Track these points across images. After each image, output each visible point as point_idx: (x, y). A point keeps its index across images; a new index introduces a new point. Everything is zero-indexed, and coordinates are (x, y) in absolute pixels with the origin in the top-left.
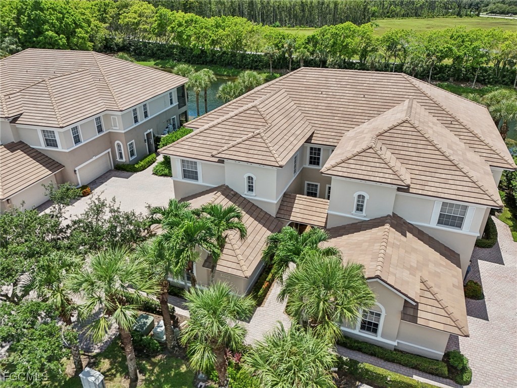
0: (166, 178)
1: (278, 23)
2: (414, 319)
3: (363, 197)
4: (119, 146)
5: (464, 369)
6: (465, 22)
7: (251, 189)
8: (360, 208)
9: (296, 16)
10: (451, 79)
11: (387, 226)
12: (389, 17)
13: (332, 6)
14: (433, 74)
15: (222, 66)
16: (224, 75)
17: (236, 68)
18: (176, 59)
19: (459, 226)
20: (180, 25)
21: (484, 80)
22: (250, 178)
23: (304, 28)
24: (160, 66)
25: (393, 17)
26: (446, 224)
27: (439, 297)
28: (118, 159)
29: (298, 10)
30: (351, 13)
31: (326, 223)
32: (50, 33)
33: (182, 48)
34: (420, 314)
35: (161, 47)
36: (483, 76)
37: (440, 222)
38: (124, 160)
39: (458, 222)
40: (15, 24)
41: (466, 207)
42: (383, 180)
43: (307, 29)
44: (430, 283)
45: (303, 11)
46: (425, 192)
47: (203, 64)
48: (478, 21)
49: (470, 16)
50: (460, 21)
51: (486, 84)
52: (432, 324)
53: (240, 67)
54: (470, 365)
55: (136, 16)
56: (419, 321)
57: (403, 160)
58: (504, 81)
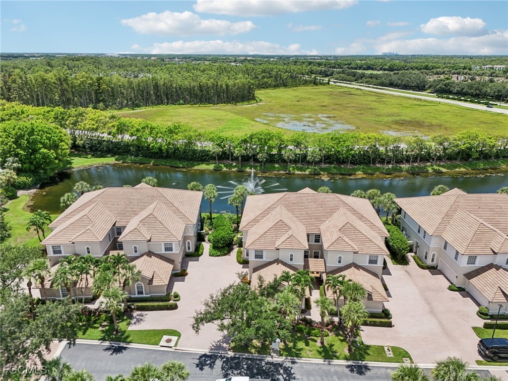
0: (219, 257)
1: (181, 102)
2: (371, 299)
3: (341, 257)
4: (189, 243)
5: (389, 314)
6: (322, 92)
7: (291, 260)
8: (340, 262)
9: (196, 96)
10: (335, 163)
11: (353, 268)
12: (264, 88)
13: (224, 86)
14: (325, 160)
15: (176, 159)
16: (180, 167)
17: (189, 161)
18: (133, 155)
19: (376, 263)
20: (138, 130)
21: (354, 162)
22: (292, 255)
23: (204, 105)
24: (121, 161)
25: (267, 87)
26: (372, 263)
27: (377, 290)
28: (187, 250)
29: (197, 91)
30: (240, 92)
31: (326, 270)
32: (43, 150)
33: (138, 146)
34: (373, 297)
35: (117, 145)
36: (353, 160)
37: (369, 263)
38: (191, 250)
39: (375, 262)
40: (15, 147)
41: (377, 256)
42: (349, 250)
43: (207, 105)
44: (373, 286)
45: (201, 91)
46: (363, 253)
47: (159, 158)
48: (331, 90)
49: (323, 84)
50: (318, 90)
51: (355, 165)
52: (377, 300)
53: (191, 160)
54: (390, 313)
55: (93, 122)
56: (374, 300)
57: (352, 240)
58: (365, 162)
